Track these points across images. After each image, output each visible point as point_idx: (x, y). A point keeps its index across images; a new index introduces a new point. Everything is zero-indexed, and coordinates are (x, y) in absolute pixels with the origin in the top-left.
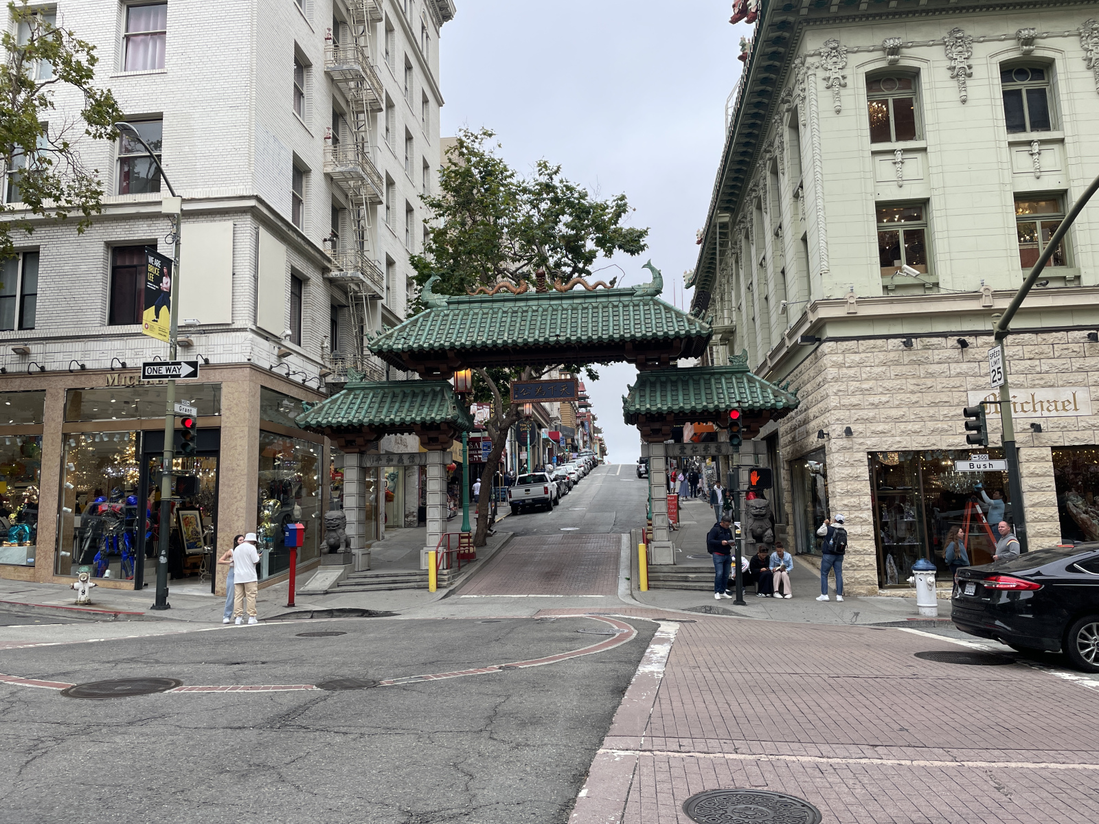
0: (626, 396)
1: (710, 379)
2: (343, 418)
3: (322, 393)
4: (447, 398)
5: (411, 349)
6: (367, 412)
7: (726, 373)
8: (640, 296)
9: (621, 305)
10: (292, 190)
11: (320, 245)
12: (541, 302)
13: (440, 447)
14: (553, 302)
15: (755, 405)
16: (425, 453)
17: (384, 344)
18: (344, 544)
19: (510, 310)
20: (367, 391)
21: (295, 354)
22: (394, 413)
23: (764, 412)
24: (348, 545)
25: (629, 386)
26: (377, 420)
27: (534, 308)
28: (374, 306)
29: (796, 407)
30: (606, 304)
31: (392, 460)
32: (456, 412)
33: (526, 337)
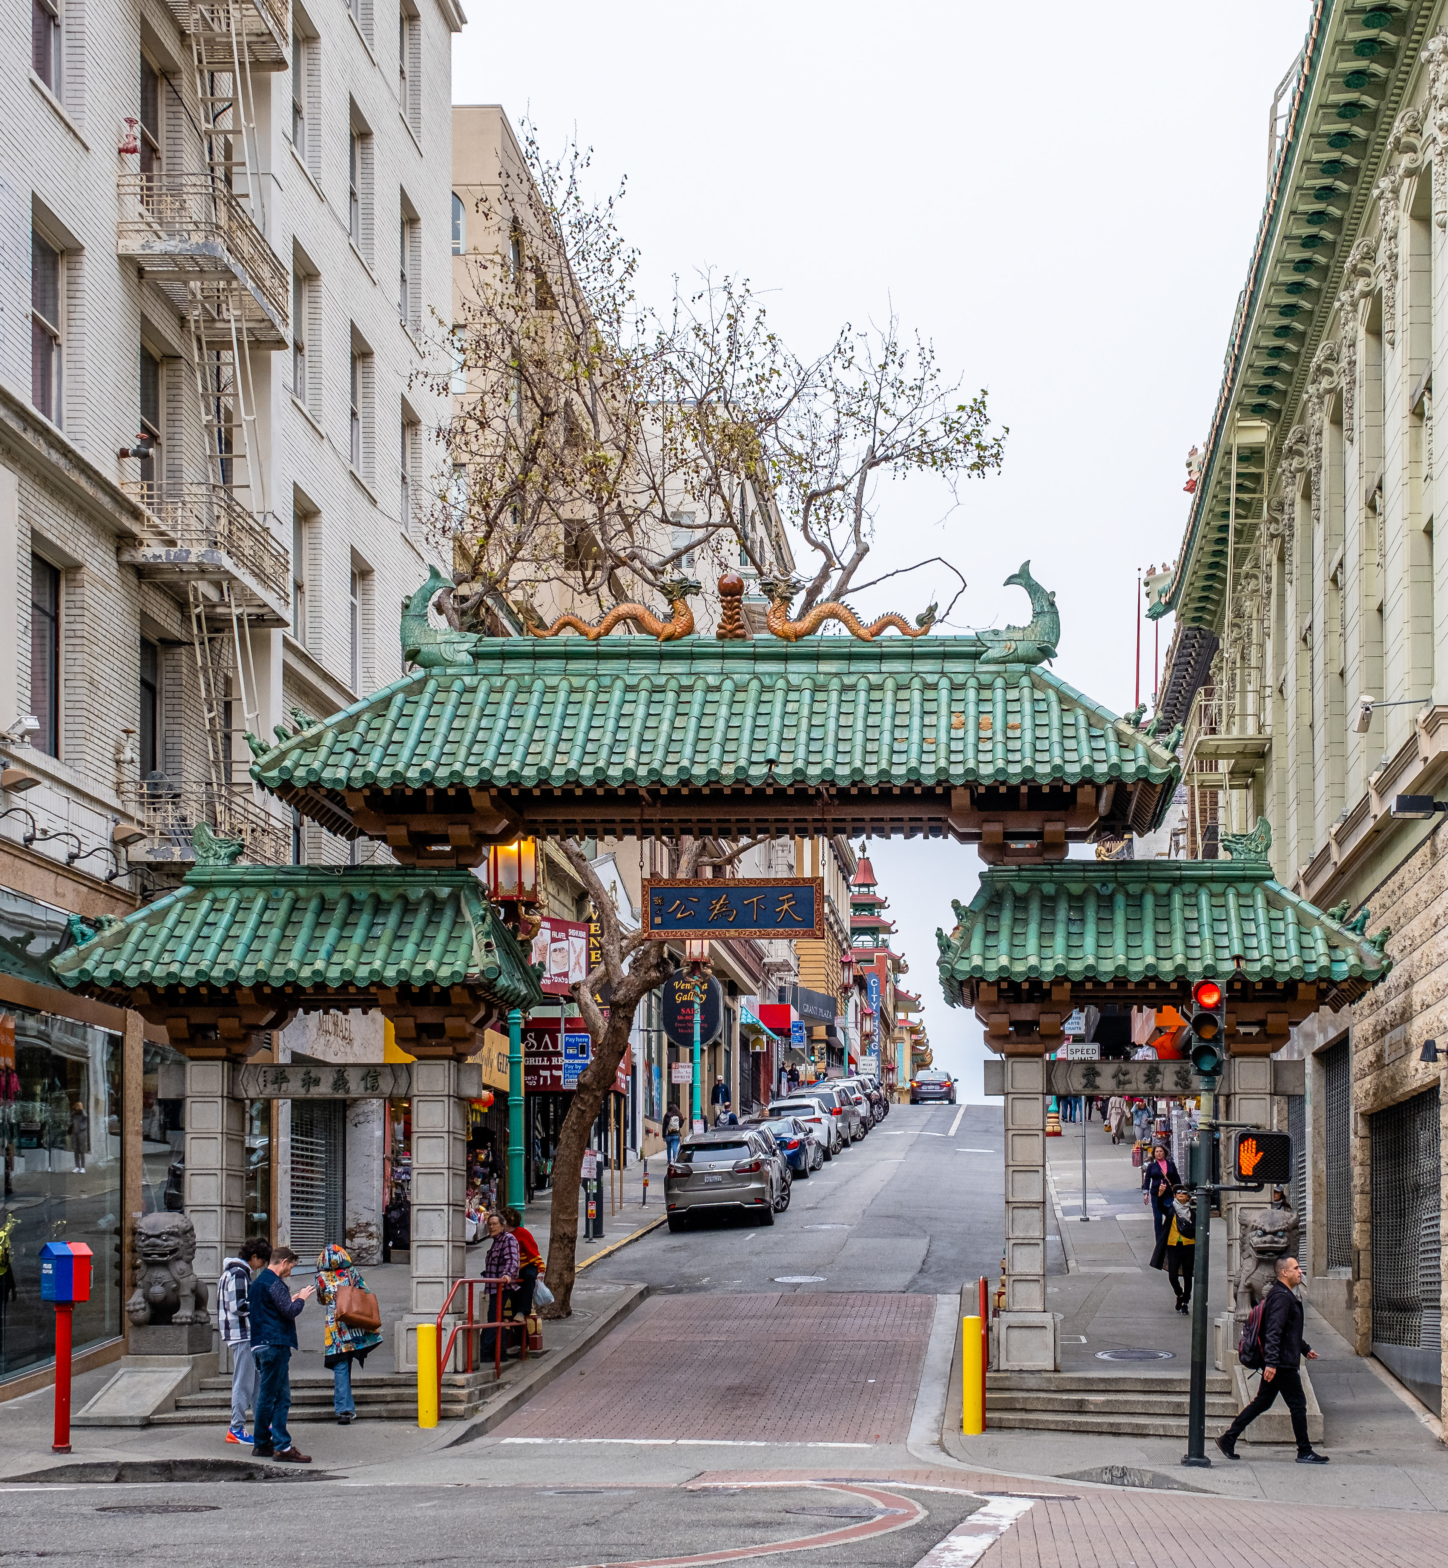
0: (948, 931)
1: (1169, 895)
2: (184, 963)
3: (120, 891)
4: (468, 917)
5: (372, 786)
6: (249, 950)
7: (1213, 879)
8: (996, 661)
9: (944, 683)
10: (29, 309)
11: (109, 470)
12: (731, 665)
13: (449, 1051)
14: (763, 667)
15: (1280, 968)
16: (408, 1067)
17: (297, 765)
18: (191, 1301)
19: (646, 684)
20: (248, 892)
21: (46, 783)
22: (323, 954)
23: (1301, 986)
24: (200, 1302)
25: (956, 905)
26: (277, 971)
27: (712, 680)
28: (262, 646)
29: (1383, 977)
30: (904, 680)
31: (317, 1082)
32: (496, 957)
33: (685, 763)
